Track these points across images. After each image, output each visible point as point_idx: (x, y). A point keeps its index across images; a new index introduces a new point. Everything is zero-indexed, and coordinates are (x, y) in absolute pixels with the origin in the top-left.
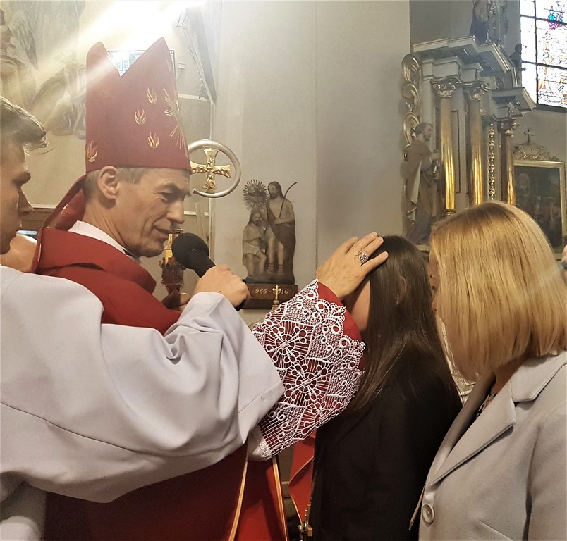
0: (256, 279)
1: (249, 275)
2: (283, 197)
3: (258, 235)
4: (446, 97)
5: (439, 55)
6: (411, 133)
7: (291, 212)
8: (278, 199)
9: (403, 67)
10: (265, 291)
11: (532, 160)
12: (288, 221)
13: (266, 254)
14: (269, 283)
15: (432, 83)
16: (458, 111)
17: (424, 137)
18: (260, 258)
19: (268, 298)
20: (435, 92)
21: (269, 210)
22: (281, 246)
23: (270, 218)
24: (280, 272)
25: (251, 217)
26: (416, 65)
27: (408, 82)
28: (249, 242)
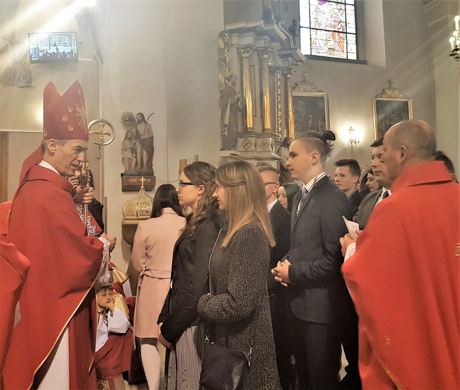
0: (130, 173)
1: (126, 171)
2: (145, 122)
3: (130, 146)
4: (246, 57)
5: (241, 32)
6: (225, 81)
7: (151, 131)
8: (143, 123)
9: (218, 39)
10: (135, 181)
11: (307, 92)
12: (148, 137)
13: (136, 157)
14: (138, 175)
15: (237, 49)
16: (254, 66)
17: (232, 83)
18: (132, 160)
19: (137, 184)
20: (239, 54)
21: (137, 131)
22: (145, 153)
23: (138, 136)
24: (145, 168)
25: (126, 135)
26: (227, 38)
27: (222, 49)
28: (125, 150)
